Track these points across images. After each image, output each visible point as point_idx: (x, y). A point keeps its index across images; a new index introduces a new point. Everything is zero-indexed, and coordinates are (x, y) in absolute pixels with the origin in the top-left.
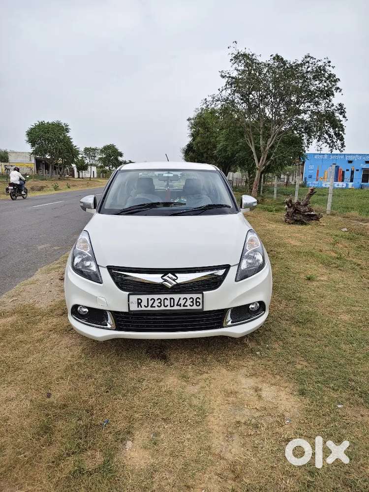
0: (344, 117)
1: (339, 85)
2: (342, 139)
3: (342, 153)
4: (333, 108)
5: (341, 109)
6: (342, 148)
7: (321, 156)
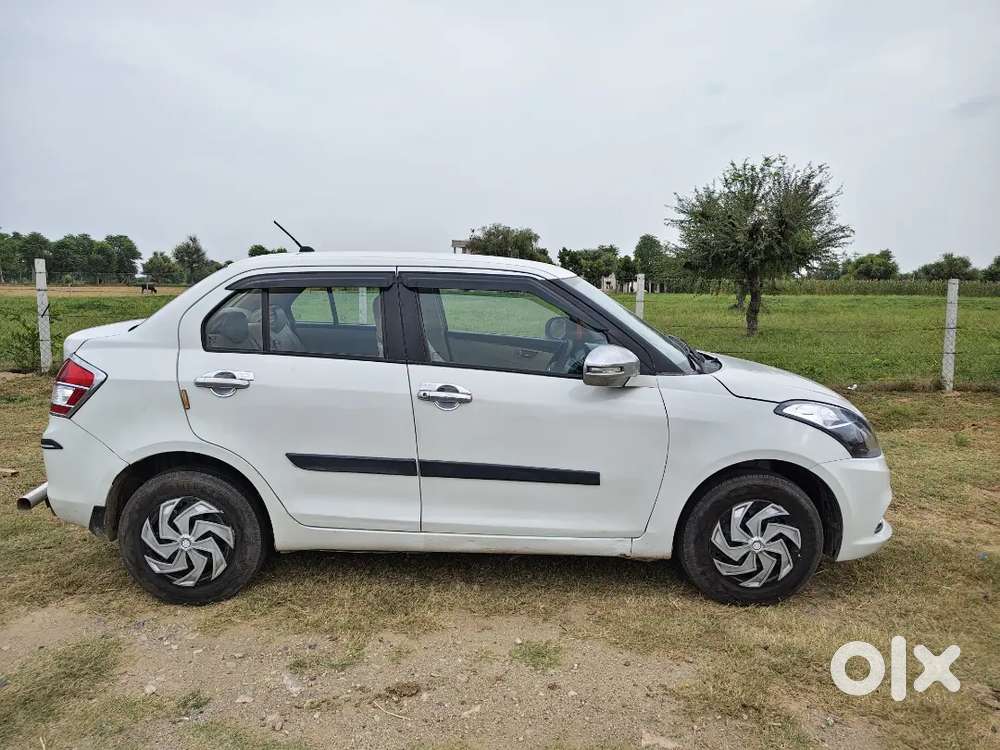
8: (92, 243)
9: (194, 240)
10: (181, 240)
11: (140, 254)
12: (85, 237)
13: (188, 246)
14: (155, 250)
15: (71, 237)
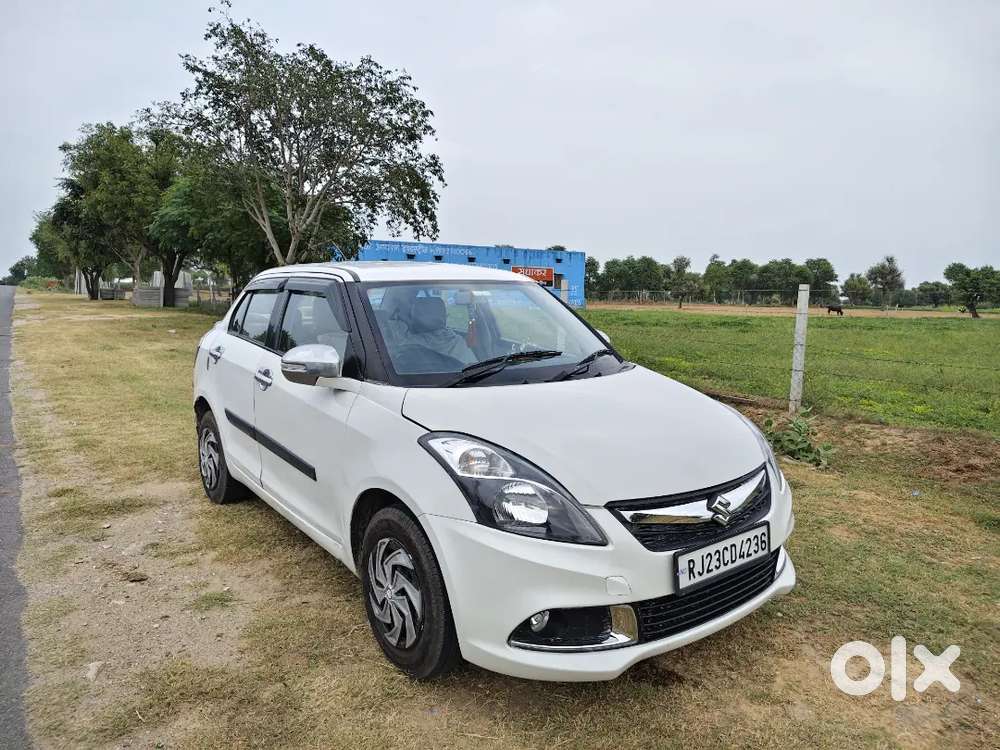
0: (441, 179)
1: (430, 121)
2: (432, 218)
3: (435, 242)
4: (421, 161)
5: (435, 165)
6: (434, 233)
7: (397, 247)
8: (793, 266)
9: (890, 260)
10: (876, 260)
11: (836, 276)
12: (787, 262)
13: (883, 267)
14: (852, 272)
15: (775, 262)
